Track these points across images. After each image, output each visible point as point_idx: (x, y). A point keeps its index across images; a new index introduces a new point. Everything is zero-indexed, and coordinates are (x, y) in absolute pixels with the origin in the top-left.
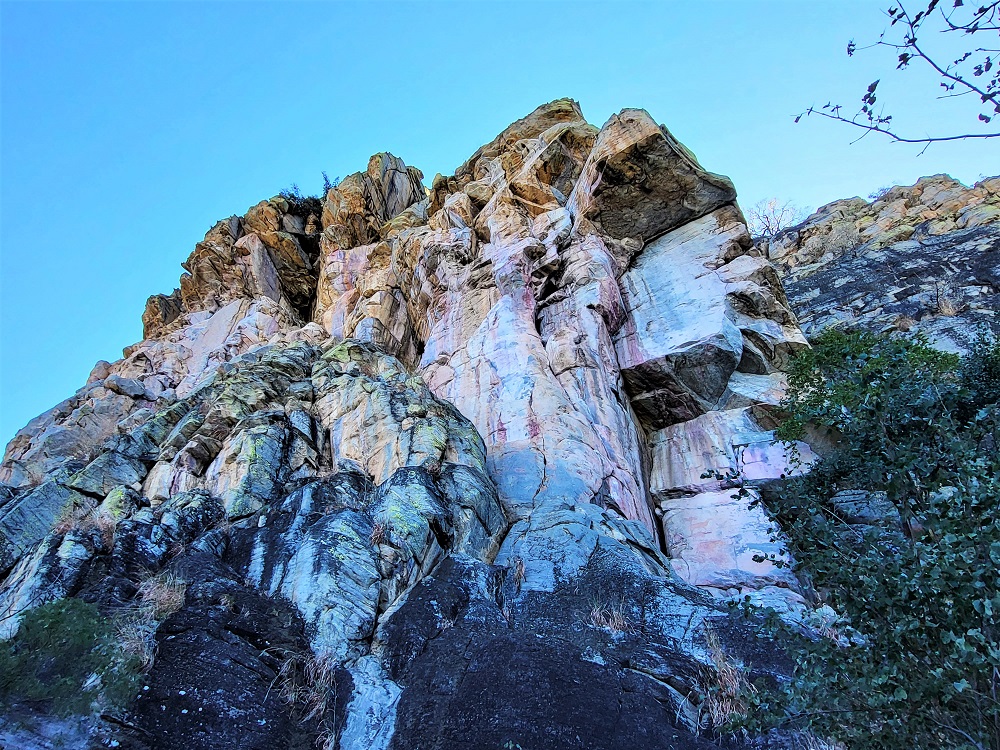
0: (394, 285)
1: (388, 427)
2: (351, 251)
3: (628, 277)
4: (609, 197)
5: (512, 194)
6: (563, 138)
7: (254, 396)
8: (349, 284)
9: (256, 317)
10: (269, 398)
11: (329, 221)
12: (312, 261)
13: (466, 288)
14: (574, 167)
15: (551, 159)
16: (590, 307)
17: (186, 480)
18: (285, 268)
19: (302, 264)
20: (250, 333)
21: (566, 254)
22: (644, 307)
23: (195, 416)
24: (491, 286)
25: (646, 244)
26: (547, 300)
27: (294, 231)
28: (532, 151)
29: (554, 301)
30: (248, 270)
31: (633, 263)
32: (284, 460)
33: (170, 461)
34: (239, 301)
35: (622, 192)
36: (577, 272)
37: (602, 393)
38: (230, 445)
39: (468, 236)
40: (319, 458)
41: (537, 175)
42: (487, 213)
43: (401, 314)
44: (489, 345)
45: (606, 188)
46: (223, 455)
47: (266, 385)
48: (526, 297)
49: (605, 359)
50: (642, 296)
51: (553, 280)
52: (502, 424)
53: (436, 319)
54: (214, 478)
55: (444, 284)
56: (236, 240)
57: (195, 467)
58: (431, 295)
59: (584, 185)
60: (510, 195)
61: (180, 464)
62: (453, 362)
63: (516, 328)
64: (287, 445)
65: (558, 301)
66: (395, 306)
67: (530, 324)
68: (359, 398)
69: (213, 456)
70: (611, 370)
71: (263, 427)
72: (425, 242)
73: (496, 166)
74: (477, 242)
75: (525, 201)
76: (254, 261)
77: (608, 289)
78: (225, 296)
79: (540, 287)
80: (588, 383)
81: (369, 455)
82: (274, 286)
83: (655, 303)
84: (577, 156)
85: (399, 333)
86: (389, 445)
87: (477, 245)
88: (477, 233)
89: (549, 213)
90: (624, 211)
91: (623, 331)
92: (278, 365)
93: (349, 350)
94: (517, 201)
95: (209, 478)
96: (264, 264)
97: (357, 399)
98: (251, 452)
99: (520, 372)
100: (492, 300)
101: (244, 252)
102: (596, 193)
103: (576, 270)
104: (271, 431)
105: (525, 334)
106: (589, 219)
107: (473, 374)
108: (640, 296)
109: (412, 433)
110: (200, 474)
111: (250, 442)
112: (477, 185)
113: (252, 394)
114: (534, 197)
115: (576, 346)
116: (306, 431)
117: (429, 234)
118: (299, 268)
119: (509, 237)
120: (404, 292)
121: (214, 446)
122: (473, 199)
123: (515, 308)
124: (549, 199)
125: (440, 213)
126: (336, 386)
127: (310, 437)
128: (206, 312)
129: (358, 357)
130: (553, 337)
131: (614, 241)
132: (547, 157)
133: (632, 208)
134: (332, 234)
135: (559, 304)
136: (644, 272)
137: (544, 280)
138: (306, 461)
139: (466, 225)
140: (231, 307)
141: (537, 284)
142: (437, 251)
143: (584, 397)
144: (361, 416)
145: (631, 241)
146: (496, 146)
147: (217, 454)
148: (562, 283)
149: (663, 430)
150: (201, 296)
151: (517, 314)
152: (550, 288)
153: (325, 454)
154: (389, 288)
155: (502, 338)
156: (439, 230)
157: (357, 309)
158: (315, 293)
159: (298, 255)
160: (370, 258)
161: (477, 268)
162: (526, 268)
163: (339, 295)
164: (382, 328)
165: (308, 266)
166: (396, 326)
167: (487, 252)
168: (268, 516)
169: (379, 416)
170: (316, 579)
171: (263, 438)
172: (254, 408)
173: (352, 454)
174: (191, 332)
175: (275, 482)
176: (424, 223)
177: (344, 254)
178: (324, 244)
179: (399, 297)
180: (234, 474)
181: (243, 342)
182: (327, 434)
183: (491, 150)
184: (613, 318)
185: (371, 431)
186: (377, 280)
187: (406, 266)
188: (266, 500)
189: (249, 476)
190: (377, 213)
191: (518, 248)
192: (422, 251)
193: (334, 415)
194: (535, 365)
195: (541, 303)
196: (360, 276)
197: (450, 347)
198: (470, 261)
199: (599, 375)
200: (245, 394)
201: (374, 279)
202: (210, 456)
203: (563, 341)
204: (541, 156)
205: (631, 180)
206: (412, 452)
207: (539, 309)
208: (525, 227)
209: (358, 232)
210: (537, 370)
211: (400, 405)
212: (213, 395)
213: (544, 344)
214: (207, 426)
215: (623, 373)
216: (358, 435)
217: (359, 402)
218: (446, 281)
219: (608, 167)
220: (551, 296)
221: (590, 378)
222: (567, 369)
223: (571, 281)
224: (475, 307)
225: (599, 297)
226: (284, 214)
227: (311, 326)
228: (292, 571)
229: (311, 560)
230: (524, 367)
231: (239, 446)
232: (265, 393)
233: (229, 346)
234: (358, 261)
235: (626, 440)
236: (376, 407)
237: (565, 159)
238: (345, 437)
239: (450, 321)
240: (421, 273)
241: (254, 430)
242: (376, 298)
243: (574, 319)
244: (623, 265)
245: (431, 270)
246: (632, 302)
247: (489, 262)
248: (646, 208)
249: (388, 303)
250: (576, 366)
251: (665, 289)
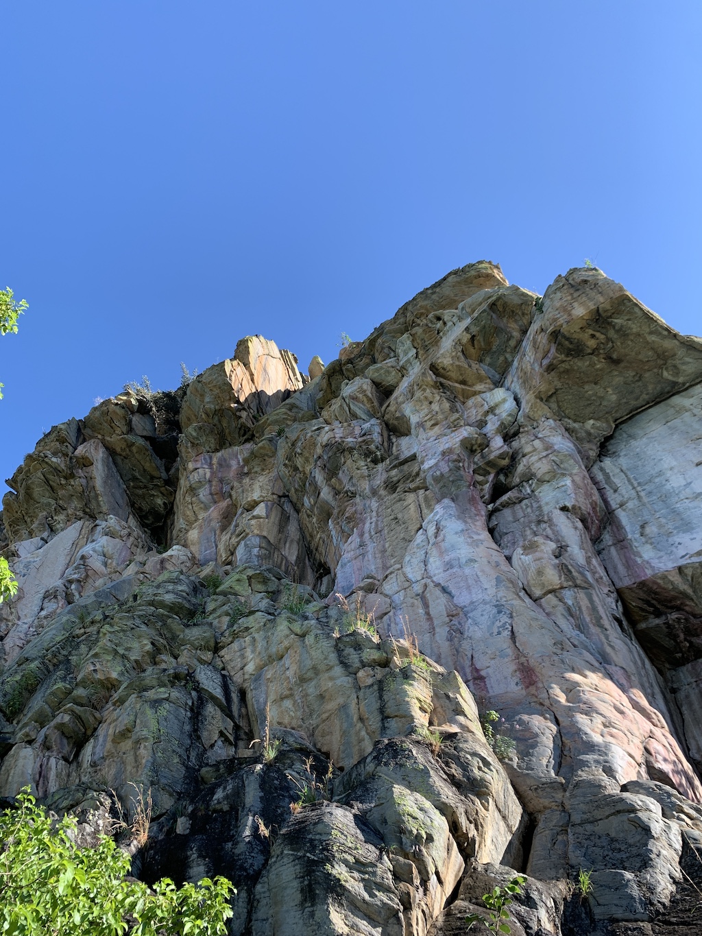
0: (281, 494)
1: (338, 682)
2: (219, 454)
3: (602, 469)
4: (567, 371)
5: (434, 377)
6: (493, 306)
7: (139, 647)
8: (220, 495)
9: (103, 542)
10: (157, 650)
11: (189, 419)
12: (168, 470)
13: (382, 492)
14: (509, 340)
15: (480, 331)
16: (564, 509)
17: (55, 765)
18: (134, 479)
19: (156, 474)
20: (96, 563)
21: (515, 444)
22: (630, 505)
23: (64, 679)
24: (418, 488)
25: (617, 426)
26: (498, 502)
27: (145, 434)
28: (450, 324)
29: (505, 505)
30: (91, 484)
31: (605, 447)
32: (195, 734)
33: (30, 742)
34: (79, 524)
35: (581, 364)
36: (537, 465)
37: (606, 622)
38: (115, 719)
39: (377, 429)
40: (237, 728)
41: (463, 351)
42: (400, 399)
43: (292, 529)
44: (435, 565)
45: (563, 362)
46: (106, 732)
47: (153, 632)
48: (472, 500)
49: (597, 575)
50: (625, 491)
51: (502, 477)
52: (477, 670)
53: (346, 536)
54: (94, 765)
55: (352, 489)
56: (75, 449)
57: (67, 749)
58: (333, 503)
59: (529, 359)
60: (431, 377)
61: (46, 746)
62: (389, 587)
63: (469, 540)
64: (196, 714)
65: (515, 503)
66: (284, 520)
67: (485, 535)
68: (286, 643)
69: (89, 733)
70: (606, 590)
71: (162, 689)
72: (324, 438)
73: (404, 343)
74: (389, 436)
75: (451, 383)
76: (99, 471)
77: (581, 485)
78: (61, 517)
79: (487, 487)
80: (584, 609)
81: (314, 722)
82: (120, 502)
83: (645, 500)
84: (514, 328)
85: (291, 553)
86: (344, 707)
87: (389, 439)
88: (387, 425)
89: (484, 395)
90: (587, 387)
91: (607, 538)
92: (162, 604)
93: (249, 578)
94: (441, 384)
95: (85, 765)
96: (108, 476)
97: (283, 646)
98: (153, 725)
99: (487, 598)
100: (423, 506)
101: (86, 463)
102: (550, 368)
103: (534, 461)
104: (175, 694)
105: (482, 547)
106: (541, 400)
107: (418, 603)
108: (623, 490)
109: (381, 690)
110: (72, 759)
111: (149, 712)
112: (381, 368)
113: (136, 645)
114: (461, 378)
115: (557, 561)
116: (218, 692)
117: (327, 429)
118: (152, 478)
119: (437, 428)
120: (294, 499)
121: (91, 719)
122: (376, 384)
123: (462, 515)
124: (480, 379)
125: (336, 404)
126: (247, 629)
127: (223, 700)
128: (36, 540)
129: (260, 587)
130: (520, 550)
131: (576, 425)
132: (474, 330)
133: (596, 384)
134: (194, 434)
135: (517, 507)
136: (623, 461)
137: (491, 477)
138: (221, 733)
139: (372, 416)
140: (70, 534)
141: (481, 483)
142: (338, 450)
143: (581, 627)
144: (294, 668)
145: (598, 424)
146: (402, 320)
147: (95, 729)
148: (517, 480)
149: (684, 669)
150: (28, 520)
151: (466, 522)
152: (499, 490)
153: (243, 723)
154: (275, 497)
155: (453, 555)
156: (336, 424)
157: (237, 526)
158: (172, 507)
159: (152, 464)
160: (246, 461)
161: (395, 467)
162: (466, 465)
163: (206, 508)
164: (270, 547)
165: (164, 475)
166: (287, 545)
167: (406, 446)
168: (192, 816)
169: (322, 667)
170: (312, 915)
171: (167, 705)
172: (139, 667)
173: (286, 721)
174: (21, 566)
175: (187, 767)
176: (315, 417)
177: (211, 458)
178: (184, 447)
179: (288, 508)
180: (130, 758)
181: (87, 576)
182: (243, 693)
183: (395, 326)
184: (593, 522)
185: (311, 689)
186: (258, 489)
187: (296, 469)
188: (179, 794)
189: (155, 760)
190: (249, 407)
191: (454, 440)
192: (319, 450)
193: (250, 668)
194: (507, 588)
195: (490, 507)
196: (236, 484)
197: (372, 565)
198: (383, 460)
199: (595, 598)
200: (126, 645)
201: (257, 486)
202: (85, 733)
203: (538, 555)
204: (467, 329)
205: (594, 350)
206: (385, 718)
207: (490, 515)
208: (456, 415)
209: (227, 431)
210: (511, 596)
211: (350, 651)
212: (83, 648)
213: (509, 559)
214: (80, 692)
215: (620, 595)
216: (292, 695)
217: (287, 649)
218: (354, 485)
219: (564, 336)
220: (505, 498)
221: (584, 603)
222: (550, 592)
223: (528, 477)
224: (400, 516)
225: (573, 495)
226: (133, 413)
227: (175, 550)
228: (264, 902)
229: (296, 884)
230: (492, 591)
231: (132, 718)
232: (152, 644)
233: (70, 582)
234: (229, 466)
235: (647, 685)
236: (316, 654)
237: (498, 330)
238: (272, 697)
239: (367, 535)
240: (319, 477)
241: (151, 694)
242: (260, 510)
243: (543, 525)
244: (593, 454)
245: (332, 471)
246: (614, 500)
247: (413, 458)
248: (614, 383)
249: (275, 517)
250: (562, 588)
251: (657, 480)
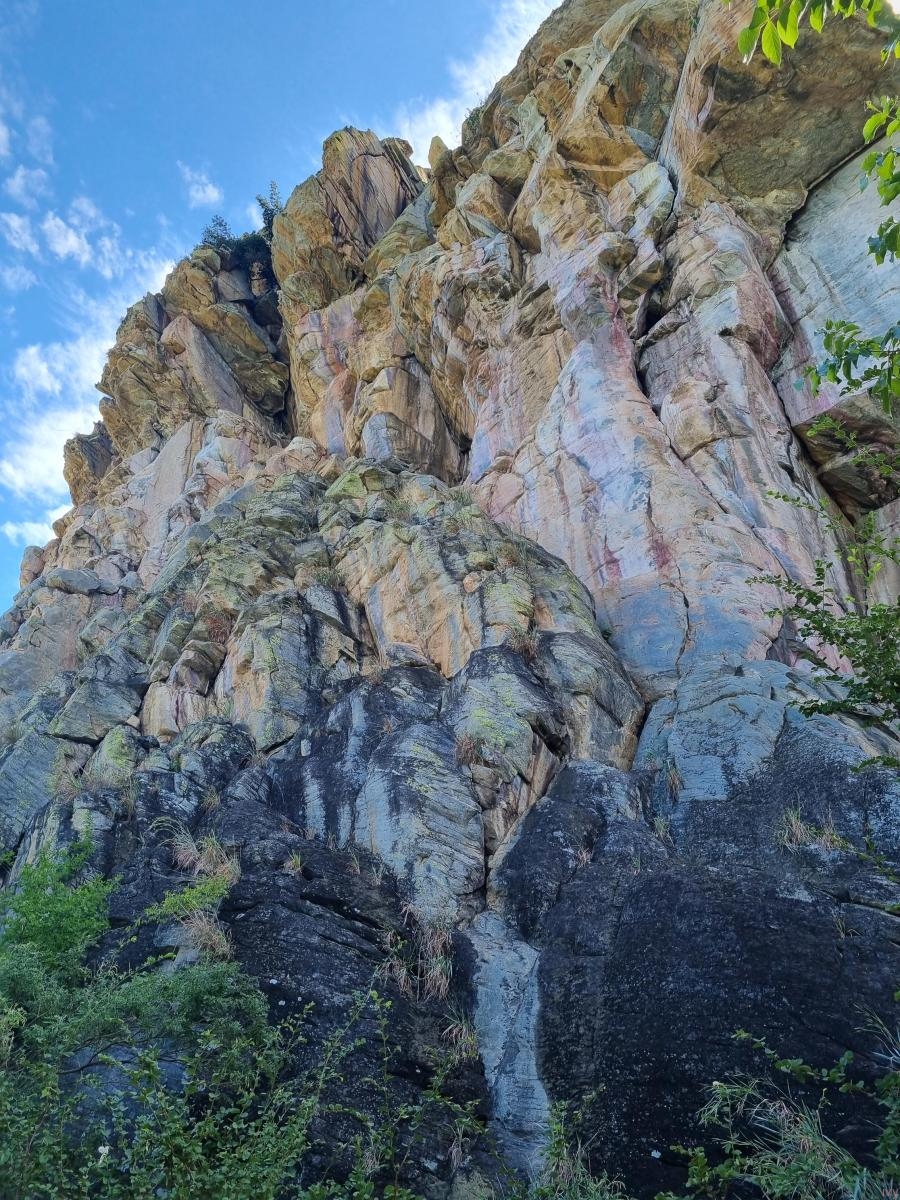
0: (404, 354)
1: (445, 591)
2: (328, 310)
3: (787, 262)
4: (733, 126)
5: (563, 161)
6: (635, 33)
7: (251, 573)
8: (338, 364)
9: (217, 444)
10: (270, 574)
11: (284, 269)
12: (274, 338)
13: (516, 338)
14: (663, 82)
15: (621, 77)
16: (725, 333)
17: (191, 701)
18: (238, 358)
19: (261, 348)
20: (215, 470)
21: (671, 247)
22: (820, 309)
23: (182, 615)
24: (557, 327)
25: (811, 192)
26: (651, 332)
27: (237, 297)
28: (585, 69)
29: (664, 333)
30: (189, 375)
31: (792, 228)
32: (313, 657)
33: (164, 680)
34: (187, 426)
35: (753, 110)
36: (693, 276)
37: (765, 476)
38: (238, 649)
39: (504, 250)
40: (359, 644)
41: (600, 113)
42: (527, 202)
43: (425, 398)
44: (570, 429)
45: (726, 112)
46: (232, 663)
47: (262, 554)
48: (615, 338)
49: (763, 416)
50: (815, 289)
51: (656, 297)
52: (611, 553)
53: (481, 398)
54: (227, 696)
55: (482, 338)
56: (161, 334)
57: (200, 683)
58: (464, 359)
59: (685, 115)
60: (560, 162)
61: (179, 683)
62: (521, 465)
63: (608, 394)
64: (312, 636)
65: (669, 332)
66: (413, 386)
67: (630, 383)
68: (395, 553)
69: (218, 665)
70: (774, 432)
71: (274, 617)
72: (439, 274)
73: (528, 110)
74: (521, 255)
75: (587, 167)
76: (194, 357)
77: (750, 293)
78: (166, 420)
79: (636, 315)
80: (739, 462)
81: (426, 633)
82: (229, 390)
83: (839, 298)
84: (667, 59)
85: (427, 427)
86: (451, 617)
87: (522, 261)
88: (517, 240)
89: (631, 177)
90: (764, 143)
91: (788, 359)
92: (270, 521)
93: (363, 477)
94: (575, 171)
95: (220, 696)
96: (208, 360)
97: (392, 555)
98: (268, 656)
99: (625, 466)
100: (562, 352)
101: (176, 350)
102: (710, 125)
103: (692, 273)
104: (286, 621)
105: (623, 402)
106: (702, 174)
107: (552, 480)
108: (811, 290)
109: (482, 597)
110: (208, 691)
111: (263, 642)
112: (502, 155)
113: (247, 571)
114: (601, 156)
115: (708, 407)
116: (332, 612)
117: (442, 259)
118: (258, 354)
119: (572, 238)
120: (422, 360)
121: (216, 652)
122: (498, 181)
123: (602, 361)
124: (628, 152)
125: (452, 217)
126: (358, 540)
127: (339, 620)
128: (147, 451)
129: (377, 485)
130: (669, 397)
131: (752, 203)
132: (612, 77)
133: (776, 135)
134: (294, 288)
135: (672, 337)
136: (815, 246)
137: (640, 300)
138: (342, 653)
139: (497, 230)
140: (179, 438)
141: (629, 311)
142: (460, 288)
143: (735, 486)
144: (404, 579)
145: (784, 194)
146: (522, 74)
147: (223, 662)
148: (672, 299)
150: (134, 428)
151: (605, 370)
152: (652, 315)
153: (365, 639)
154: (397, 359)
155: (588, 417)
156: (456, 247)
157: (358, 404)
158: (290, 386)
159: (251, 336)
160: (359, 316)
161: (529, 300)
162: (608, 287)
163: (326, 383)
164: (401, 426)
165: (271, 348)
166: (421, 418)
167: (541, 269)
168: (312, 739)
169: (429, 576)
170: (398, 821)
171: (279, 633)
172: (254, 592)
173: (402, 634)
174: (136, 486)
175: (309, 692)
176: (430, 240)
177: (319, 316)
178: (285, 308)
179: (416, 371)
180: (252, 689)
181: (208, 487)
182: (361, 611)
183: (515, 85)
184: (766, 341)
185: (422, 600)
186: (376, 352)
187: (416, 319)
188: (303, 717)
189: (274, 689)
190: (353, 238)
191: (589, 256)
192: (436, 292)
193: (365, 581)
194: (647, 450)
195: (640, 342)
196: (350, 349)
197: (509, 437)
198: (514, 292)
199: (754, 447)
200: (237, 572)
201: (373, 349)
202: (214, 666)
203: (687, 401)
204: (602, 78)
205: (768, 86)
206: (486, 625)
207: (641, 352)
208: (595, 216)
209: (332, 277)
210: (651, 459)
211: (454, 556)
212: (196, 581)
213: (656, 411)
214: (200, 626)
215: (797, 433)
216: (405, 608)
217: (397, 559)
218: (484, 333)
219: (724, 73)
220: (657, 326)
221: (740, 454)
222: (700, 447)
223: (686, 294)
224: (536, 369)
225: (738, 312)
226: (217, 273)
227: (297, 443)
228: (362, 813)
229: (385, 797)
230: (629, 457)
231: (249, 649)
232: (265, 566)
233: (192, 496)
234: (342, 324)
235: (814, 543)
236: (422, 563)
237: (645, 71)
238: (387, 611)
239: (501, 398)
240: (442, 326)
241: (264, 623)
242: (381, 380)
243: (700, 359)
244: (775, 241)
245: (456, 318)
246: (799, 303)
247: (545, 288)
248: (802, 129)
249: (400, 385)
250: (714, 440)
251: (856, 268)
